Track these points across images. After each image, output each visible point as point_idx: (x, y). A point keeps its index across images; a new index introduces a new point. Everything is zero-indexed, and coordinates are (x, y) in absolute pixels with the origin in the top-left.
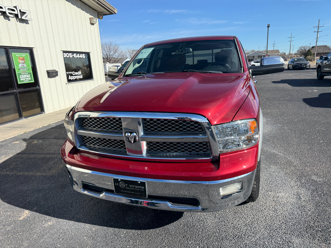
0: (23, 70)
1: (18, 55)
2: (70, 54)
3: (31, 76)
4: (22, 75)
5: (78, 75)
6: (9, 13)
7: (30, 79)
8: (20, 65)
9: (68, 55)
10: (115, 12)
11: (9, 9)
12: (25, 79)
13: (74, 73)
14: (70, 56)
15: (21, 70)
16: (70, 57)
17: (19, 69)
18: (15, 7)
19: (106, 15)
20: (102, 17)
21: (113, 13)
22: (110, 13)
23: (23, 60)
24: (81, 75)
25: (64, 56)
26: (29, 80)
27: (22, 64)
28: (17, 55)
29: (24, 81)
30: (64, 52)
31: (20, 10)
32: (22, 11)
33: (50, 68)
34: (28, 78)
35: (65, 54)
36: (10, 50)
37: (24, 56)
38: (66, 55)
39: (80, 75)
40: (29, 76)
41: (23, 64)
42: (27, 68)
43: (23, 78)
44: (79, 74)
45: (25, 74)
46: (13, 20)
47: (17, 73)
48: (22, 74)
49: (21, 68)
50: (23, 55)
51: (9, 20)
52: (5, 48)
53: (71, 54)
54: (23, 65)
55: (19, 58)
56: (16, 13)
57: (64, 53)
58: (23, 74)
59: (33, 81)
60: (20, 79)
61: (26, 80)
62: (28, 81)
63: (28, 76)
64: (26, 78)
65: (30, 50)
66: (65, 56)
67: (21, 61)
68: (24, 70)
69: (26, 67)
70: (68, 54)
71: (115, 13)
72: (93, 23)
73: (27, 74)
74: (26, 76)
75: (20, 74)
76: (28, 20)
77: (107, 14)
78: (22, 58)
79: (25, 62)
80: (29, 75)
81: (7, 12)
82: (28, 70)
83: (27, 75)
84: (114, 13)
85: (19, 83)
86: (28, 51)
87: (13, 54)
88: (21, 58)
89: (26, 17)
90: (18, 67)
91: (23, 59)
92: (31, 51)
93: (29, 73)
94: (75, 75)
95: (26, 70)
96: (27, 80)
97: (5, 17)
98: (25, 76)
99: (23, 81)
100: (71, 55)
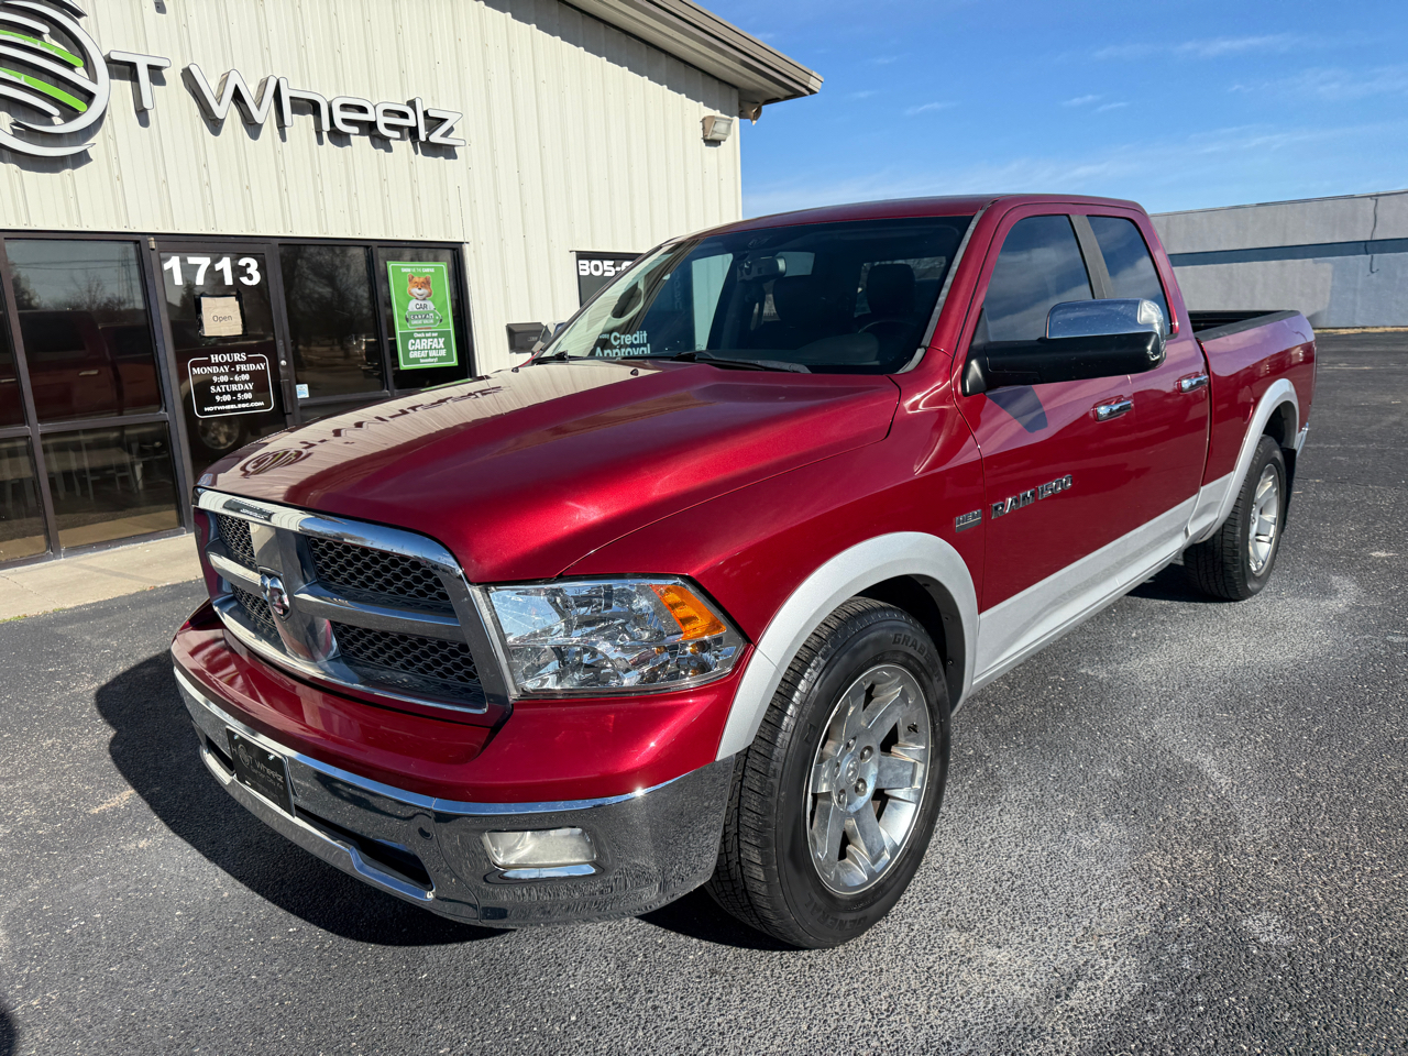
0: (420, 322)
1: (409, 270)
2: (607, 263)
3: (447, 345)
4: (415, 339)
5: (632, 346)
6: (388, 126)
7: (443, 353)
8: (412, 306)
9: (597, 268)
10: (810, 86)
11: (387, 112)
12: (424, 354)
14: (604, 271)
15: (415, 322)
16: (607, 274)
17: (407, 320)
18: (412, 104)
19: (777, 100)
20: (758, 112)
21: (803, 90)
22: (789, 93)
23: (425, 287)
24: (644, 345)
25: (582, 273)
26: (441, 359)
27: (420, 302)
28: (404, 270)
29: (422, 361)
30: (582, 256)
31: (426, 113)
32: (431, 114)
33: (522, 317)
34: (435, 349)
35: (586, 262)
36: (382, 253)
37: (430, 273)
38: (587, 268)
39: (640, 345)
40: (442, 345)
41: (424, 299)
42: (435, 315)
43: (418, 350)
44: (635, 342)
45: (427, 335)
46: (402, 147)
47: (398, 332)
48: (416, 335)
49: (415, 315)
50: (427, 270)
51: (389, 149)
52: (367, 247)
53: (612, 263)
54: (423, 303)
55: (411, 280)
56: (411, 122)
57: (580, 262)
58: (419, 335)
59: (455, 363)
60: (406, 352)
61: (428, 357)
62: (436, 360)
63: (439, 343)
64: (431, 349)
65: (454, 249)
66: (587, 273)
67: (416, 291)
68: (426, 321)
69: (431, 312)
70: (598, 263)
71: (812, 92)
72: (716, 136)
73: (436, 334)
74: (430, 344)
75: (411, 336)
76: (454, 146)
77: (781, 97)
78: (421, 280)
79: (430, 295)
80: (442, 340)
81: (381, 121)
82: (441, 320)
83: (435, 340)
84: (807, 92)
85: (403, 367)
86: (448, 254)
87: (391, 265)
88: (416, 279)
89: (445, 135)
90: (406, 309)
91: (426, 283)
92: (455, 252)
93: (441, 334)
94: (621, 347)
95: (432, 321)
96: (434, 357)
97: (377, 141)
98: (425, 343)
99: (416, 360)
100: (612, 269)
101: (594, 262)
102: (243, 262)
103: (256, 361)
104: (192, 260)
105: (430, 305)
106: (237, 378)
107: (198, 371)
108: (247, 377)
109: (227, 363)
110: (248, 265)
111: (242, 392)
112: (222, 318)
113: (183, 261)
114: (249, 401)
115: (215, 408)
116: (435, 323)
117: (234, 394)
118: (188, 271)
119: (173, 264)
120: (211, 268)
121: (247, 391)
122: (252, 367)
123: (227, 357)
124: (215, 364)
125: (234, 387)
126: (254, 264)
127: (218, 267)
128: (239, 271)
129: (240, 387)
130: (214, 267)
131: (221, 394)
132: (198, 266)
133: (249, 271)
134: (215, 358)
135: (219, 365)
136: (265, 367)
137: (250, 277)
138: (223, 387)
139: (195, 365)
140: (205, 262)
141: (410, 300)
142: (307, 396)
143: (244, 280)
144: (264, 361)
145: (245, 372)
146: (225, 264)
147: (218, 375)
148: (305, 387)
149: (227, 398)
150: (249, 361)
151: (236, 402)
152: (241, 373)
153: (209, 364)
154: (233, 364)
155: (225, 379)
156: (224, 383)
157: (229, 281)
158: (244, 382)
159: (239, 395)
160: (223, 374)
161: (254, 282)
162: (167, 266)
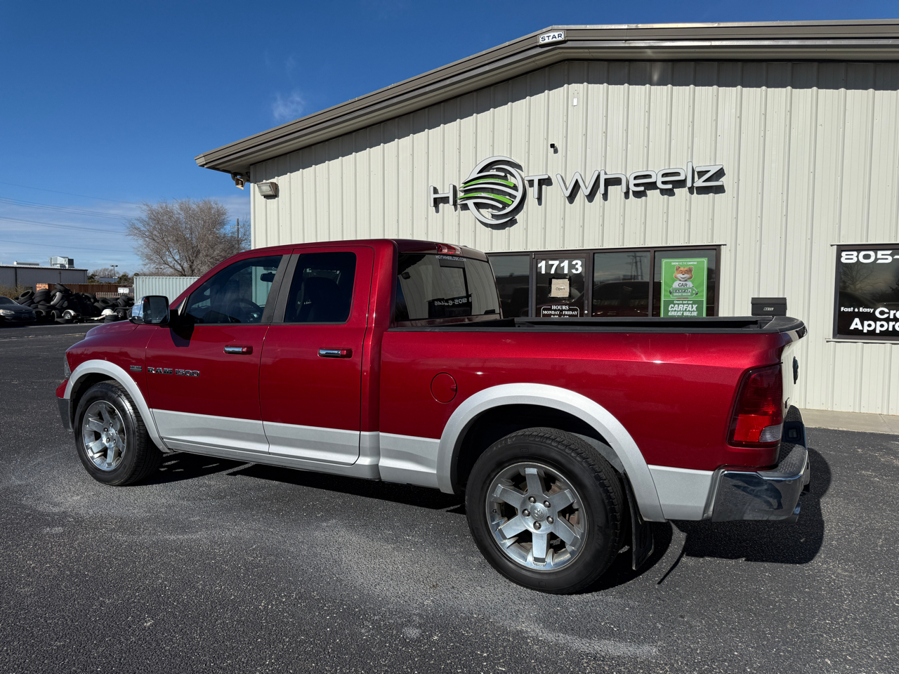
0: (680, 294)
1: (677, 263)
2: (880, 253)
3: (699, 309)
4: (674, 304)
6: (664, 183)
7: (695, 314)
8: (676, 285)
9: (867, 257)
11: (666, 175)
12: (680, 314)
13: (882, 313)
14: (877, 259)
15: (674, 294)
16: (879, 261)
17: (670, 293)
23: (688, 273)
25: (843, 260)
27: (682, 282)
28: (674, 264)
32: (698, 169)
34: (689, 311)
35: (855, 253)
36: (660, 255)
37: (693, 265)
38: (853, 257)
40: (695, 309)
41: (686, 281)
42: (693, 290)
43: (675, 311)
45: (684, 302)
46: (680, 192)
47: (663, 299)
48: (675, 302)
49: (676, 290)
50: (692, 263)
51: (674, 195)
53: (888, 252)
54: (684, 283)
55: (678, 269)
58: (678, 302)
60: (667, 311)
63: (692, 307)
64: (686, 311)
65: (713, 249)
66: (852, 261)
67: (680, 276)
68: (685, 294)
69: (690, 288)
70: (872, 253)
73: (691, 302)
74: (685, 307)
75: (672, 302)
78: (685, 269)
79: (691, 278)
80: (695, 306)
81: (659, 181)
82: (697, 294)
83: (690, 306)
86: (709, 252)
87: (664, 261)
88: (682, 269)
90: (671, 286)
91: (689, 271)
92: (713, 251)
93: (696, 302)
94: (890, 320)
95: (689, 294)
98: (682, 307)
100: (890, 257)
101: (863, 253)
102: (574, 263)
103: (573, 310)
104: (551, 262)
105: (690, 284)
107: (545, 312)
109: (559, 310)
110: (577, 264)
112: (560, 289)
113: (547, 263)
116: (692, 295)
118: (549, 267)
119: (542, 264)
120: (559, 265)
122: (570, 313)
123: (559, 307)
124: (554, 310)
126: (579, 263)
127: (562, 265)
128: (571, 267)
132: (553, 265)
133: (577, 266)
134: (554, 307)
135: (555, 310)
136: (578, 313)
137: (577, 269)
139: (544, 309)
140: (556, 263)
141: (674, 281)
143: (574, 271)
144: (576, 310)
145: (567, 315)
146: (566, 264)
147: (554, 315)
150: (569, 310)
152: (565, 315)
153: (550, 309)
154: (562, 311)
157: (566, 271)
160: (556, 315)
161: (578, 272)
162: (539, 265)
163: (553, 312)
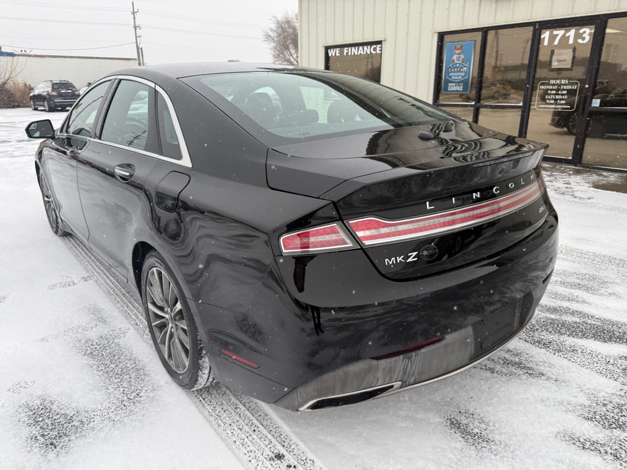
102: (581, 31)
103: (572, 84)
104: (555, 32)
106: (560, 92)
107: (543, 87)
108: (565, 92)
109: (557, 84)
110: (584, 32)
111: (561, 100)
112: (562, 61)
113: (551, 33)
114: (563, 104)
115: (545, 106)
117: (556, 100)
118: (552, 38)
119: (546, 35)
121: (563, 99)
122: (569, 87)
123: (558, 81)
124: (551, 85)
125: (557, 97)
126: (588, 30)
127: (567, 35)
128: (578, 36)
129: (560, 97)
130: (565, 35)
131: (550, 99)
132: (558, 35)
133: (584, 35)
134: (552, 82)
135: (553, 85)
136: (577, 88)
137: (584, 39)
138: (552, 96)
139: (542, 84)
140: (560, 33)
142: (598, 105)
143: (580, 41)
144: (577, 84)
145: (565, 90)
146: (572, 33)
147: (551, 90)
148: (599, 101)
149: (552, 102)
150: (569, 84)
151: (556, 104)
152: (563, 90)
153: (549, 84)
154: (560, 85)
155: (554, 92)
156: (553, 94)
157: (571, 41)
158: (563, 95)
159: (558, 101)
160: (554, 90)
161: (585, 42)
162: (542, 37)
163: (551, 87)
